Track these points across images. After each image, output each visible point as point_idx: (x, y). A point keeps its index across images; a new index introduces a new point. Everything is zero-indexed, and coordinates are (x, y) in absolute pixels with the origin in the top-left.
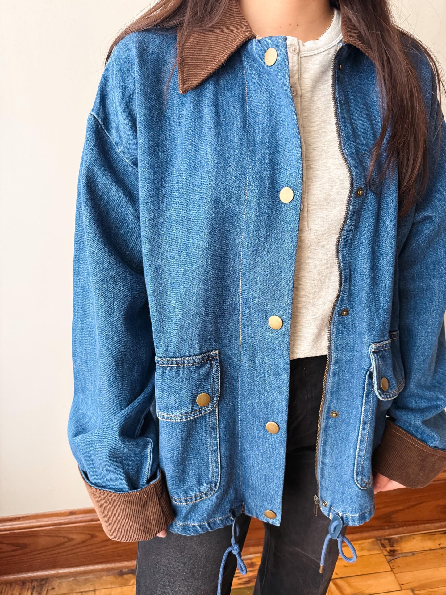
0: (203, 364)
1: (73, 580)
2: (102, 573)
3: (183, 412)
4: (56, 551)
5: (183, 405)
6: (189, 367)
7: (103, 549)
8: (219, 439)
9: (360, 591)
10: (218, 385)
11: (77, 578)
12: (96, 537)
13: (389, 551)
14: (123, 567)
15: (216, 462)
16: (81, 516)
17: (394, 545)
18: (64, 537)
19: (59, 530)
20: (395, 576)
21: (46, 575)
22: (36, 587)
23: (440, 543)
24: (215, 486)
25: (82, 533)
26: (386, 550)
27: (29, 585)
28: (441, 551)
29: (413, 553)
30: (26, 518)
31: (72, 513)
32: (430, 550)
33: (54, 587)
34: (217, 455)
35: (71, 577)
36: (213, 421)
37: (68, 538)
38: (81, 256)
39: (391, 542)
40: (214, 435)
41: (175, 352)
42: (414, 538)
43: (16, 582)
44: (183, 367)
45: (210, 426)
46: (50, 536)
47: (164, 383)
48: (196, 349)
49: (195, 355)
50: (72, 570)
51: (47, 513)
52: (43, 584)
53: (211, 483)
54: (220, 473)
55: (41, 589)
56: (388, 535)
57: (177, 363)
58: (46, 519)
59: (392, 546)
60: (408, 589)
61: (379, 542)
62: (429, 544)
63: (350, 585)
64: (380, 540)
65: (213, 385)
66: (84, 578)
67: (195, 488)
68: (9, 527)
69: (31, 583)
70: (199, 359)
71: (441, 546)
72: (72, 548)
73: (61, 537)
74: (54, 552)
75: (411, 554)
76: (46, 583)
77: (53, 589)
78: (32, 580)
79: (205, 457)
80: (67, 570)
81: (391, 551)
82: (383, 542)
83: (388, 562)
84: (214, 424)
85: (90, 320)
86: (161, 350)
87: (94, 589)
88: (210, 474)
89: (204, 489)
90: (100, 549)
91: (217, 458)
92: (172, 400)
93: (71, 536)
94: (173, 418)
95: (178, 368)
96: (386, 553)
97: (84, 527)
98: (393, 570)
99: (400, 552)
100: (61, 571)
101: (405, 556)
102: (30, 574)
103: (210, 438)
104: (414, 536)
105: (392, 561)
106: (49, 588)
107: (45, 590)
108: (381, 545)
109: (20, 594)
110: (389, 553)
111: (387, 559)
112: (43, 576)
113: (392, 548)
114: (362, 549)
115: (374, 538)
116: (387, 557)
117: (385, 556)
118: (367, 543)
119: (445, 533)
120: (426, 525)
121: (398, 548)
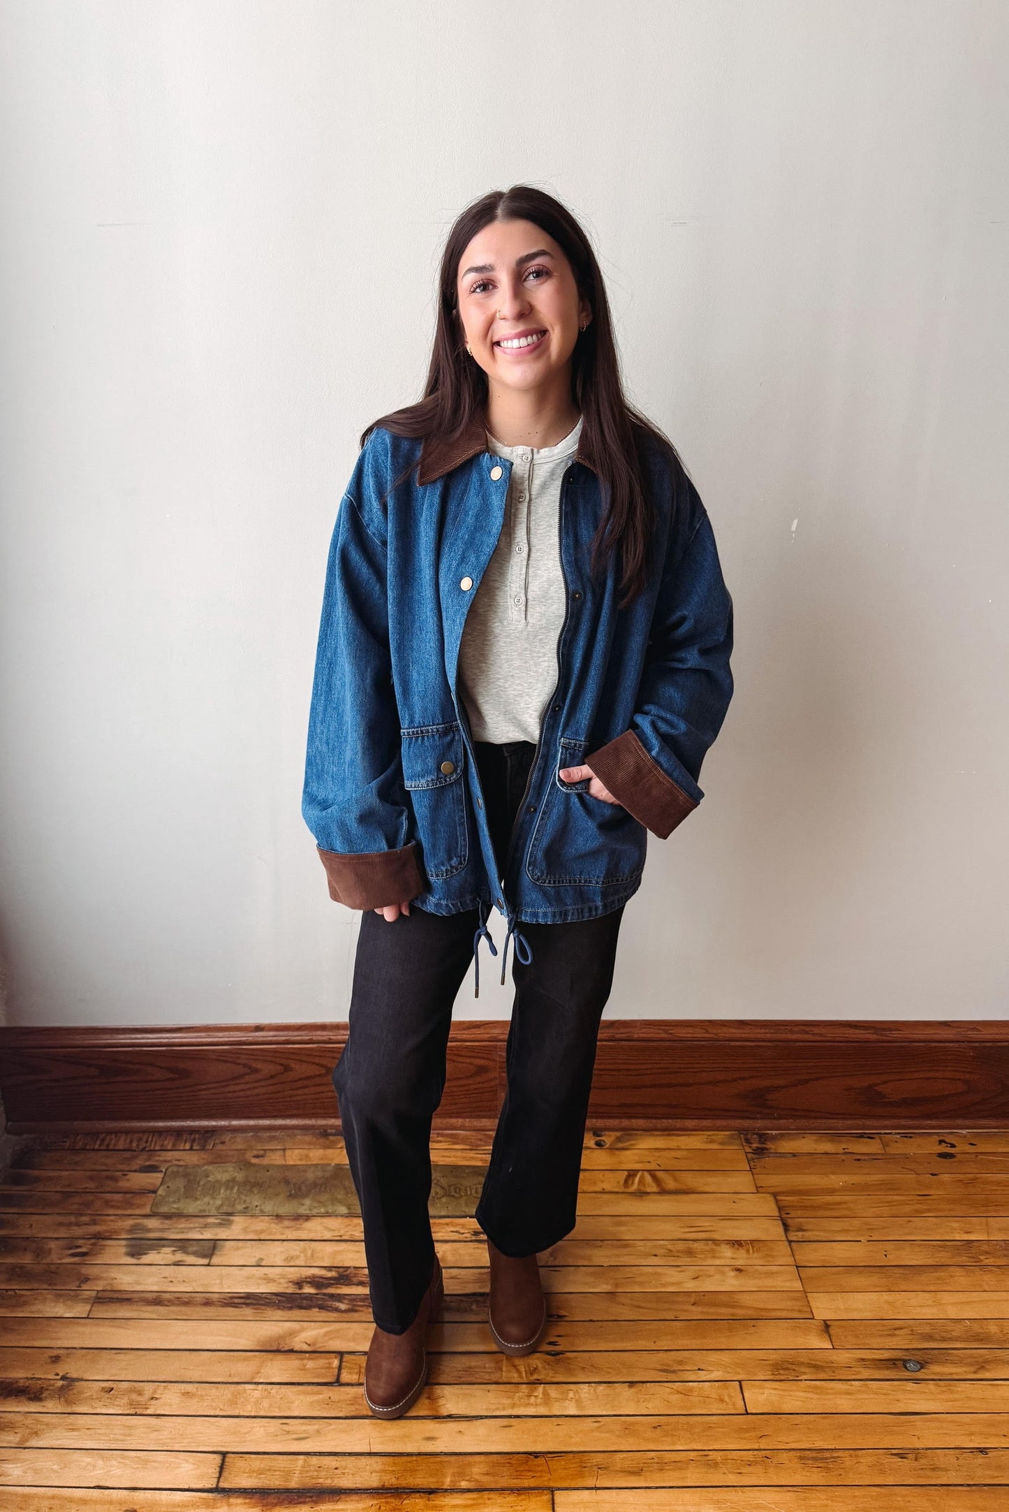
0: (444, 733)
1: (252, 1136)
2: (296, 1132)
3: (429, 779)
4: (231, 1088)
5: (428, 772)
6: (433, 736)
7: (299, 1092)
8: (466, 812)
9: (690, 1188)
10: (461, 755)
11: (259, 1134)
12: (291, 1069)
13: (756, 1148)
14: (327, 1126)
15: (464, 835)
16: (271, 1033)
17: (767, 1142)
18: (244, 1065)
19: (238, 1052)
20: (754, 1176)
21: (215, 1127)
22: (197, 1139)
23: (845, 1148)
24: (465, 860)
25: (270, 1062)
26: (751, 1147)
27: (188, 1135)
28: (843, 1157)
29: (794, 1155)
30: (191, 1030)
31: (258, 1028)
32: (826, 1153)
33: (224, 1141)
34: (465, 828)
35: (249, 1132)
36: (460, 793)
37: (250, 1068)
38: (329, 632)
39: (763, 1138)
40: (461, 807)
41: (420, 723)
42: (804, 1138)
43: (168, 1131)
44: (428, 736)
45: (456, 797)
46: (223, 1061)
47: (411, 754)
48: (439, 719)
49: (438, 724)
50: (252, 1122)
52: (208, 1136)
53: (460, 857)
54: (468, 847)
55: (205, 1142)
56: (760, 1129)
57: (422, 731)
58: (221, 1034)
59: (763, 1143)
60: (768, 1193)
61: (743, 1135)
62: (827, 1147)
63: (675, 1179)
64: (746, 1134)
65: (456, 754)
66: (268, 1134)
67: (446, 862)
68: (166, 1041)
69: (191, 1134)
70: (442, 728)
71: (846, 1150)
72: (255, 1085)
73: (239, 1064)
74: (227, 1089)
75: (791, 1155)
76: (211, 1136)
77: (223, 1143)
78: (192, 1131)
79: (453, 829)
80: (243, 1122)
81: (758, 1148)
82: (749, 1137)
83: (749, 1161)
84: (461, 796)
85: (336, 696)
86: (407, 722)
87: (283, 1148)
88: (459, 848)
89: (455, 863)
90: (295, 1092)
92: (418, 768)
93: (255, 1064)
94: (420, 786)
95: (423, 737)
96: (748, 1150)
97: (275, 1051)
98: (754, 1170)
99: (773, 1151)
100: (235, 1123)
101: (779, 1157)
102: (189, 1123)
103: (458, 811)
104: (806, 1135)
105: (755, 1160)
106: (216, 1142)
107: (210, 1143)
108: (743, 1140)
109: (174, 1146)
110: (753, 1150)
111: (747, 1158)
112: (208, 1127)
113: (760, 1146)
114: (712, 1142)
115: (735, 1130)
116: (748, 1154)
117: (746, 1153)
118: (722, 1135)
119: (861, 1136)
120: (830, 1121)
121: (773, 1147)
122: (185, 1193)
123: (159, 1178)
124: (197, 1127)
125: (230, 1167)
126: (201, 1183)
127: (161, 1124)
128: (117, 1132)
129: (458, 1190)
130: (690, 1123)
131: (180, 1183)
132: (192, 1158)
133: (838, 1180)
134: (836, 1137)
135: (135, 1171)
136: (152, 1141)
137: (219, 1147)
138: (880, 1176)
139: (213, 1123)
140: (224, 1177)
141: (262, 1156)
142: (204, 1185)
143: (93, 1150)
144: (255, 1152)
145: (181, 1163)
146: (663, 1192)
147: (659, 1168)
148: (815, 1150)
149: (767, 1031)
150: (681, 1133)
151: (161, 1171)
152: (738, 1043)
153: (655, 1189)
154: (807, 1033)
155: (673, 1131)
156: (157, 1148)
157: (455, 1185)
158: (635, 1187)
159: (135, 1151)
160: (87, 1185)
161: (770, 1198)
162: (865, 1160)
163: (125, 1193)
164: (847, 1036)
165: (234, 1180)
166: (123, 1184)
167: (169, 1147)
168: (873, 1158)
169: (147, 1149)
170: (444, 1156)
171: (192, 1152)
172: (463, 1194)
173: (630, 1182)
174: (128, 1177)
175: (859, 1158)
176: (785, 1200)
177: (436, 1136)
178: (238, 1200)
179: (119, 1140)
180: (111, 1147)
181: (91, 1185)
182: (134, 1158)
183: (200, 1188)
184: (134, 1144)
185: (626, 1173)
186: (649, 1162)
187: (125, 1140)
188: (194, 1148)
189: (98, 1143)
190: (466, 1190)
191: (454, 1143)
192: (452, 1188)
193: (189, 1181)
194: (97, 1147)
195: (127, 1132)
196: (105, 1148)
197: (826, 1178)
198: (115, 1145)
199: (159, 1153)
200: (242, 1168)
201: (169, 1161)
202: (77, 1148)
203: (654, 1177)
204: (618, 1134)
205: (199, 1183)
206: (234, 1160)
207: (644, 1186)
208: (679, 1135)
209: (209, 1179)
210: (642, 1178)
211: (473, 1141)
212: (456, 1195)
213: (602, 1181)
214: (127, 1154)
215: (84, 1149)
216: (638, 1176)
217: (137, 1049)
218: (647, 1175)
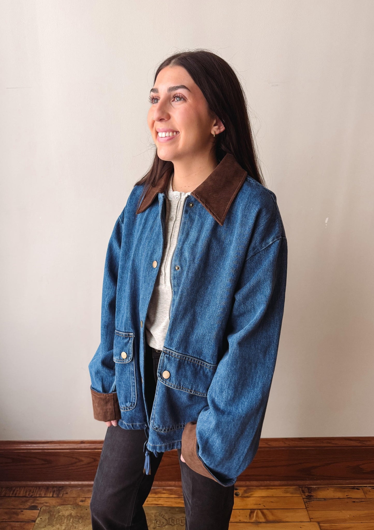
0: (125, 337)
1: (80, 489)
8: (136, 380)
9: (279, 519)
10: (131, 351)
11: (83, 489)
13: (307, 496)
15: (135, 392)
16: (88, 445)
17: (312, 492)
18: (76, 458)
19: (73, 453)
20: (308, 512)
21: (63, 484)
22: (55, 491)
23: (347, 495)
24: (134, 405)
25: (88, 457)
26: (305, 495)
27: (51, 489)
28: (347, 500)
29: (325, 499)
31: (82, 442)
32: (338, 498)
33: (67, 492)
34: (135, 389)
36: (132, 369)
37: (78, 460)
39: (310, 490)
42: (328, 489)
43: (43, 486)
45: (131, 372)
46: (67, 457)
48: (124, 329)
50: (80, 483)
51: (66, 441)
52: (60, 490)
54: (136, 398)
55: (59, 493)
56: (308, 485)
58: (65, 445)
59: (310, 493)
60: (315, 522)
61: (300, 489)
62: (339, 495)
63: (272, 514)
64: (302, 488)
65: (129, 349)
66: (87, 489)
67: (124, 403)
68: (41, 447)
69: (53, 488)
70: (125, 334)
71: (348, 496)
72: (81, 467)
73: (74, 458)
74: (69, 468)
75: (323, 500)
76: (62, 489)
77: (67, 493)
78: (53, 486)
79: (129, 388)
80: (76, 483)
81: (308, 496)
82: (303, 489)
83: (305, 503)
84: (133, 371)
88: (132, 398)
89: (128, 405)
91: (135, 390)
93: (81, 458)
96: (304, 497)
97: (89, 453)
98: (307, 508)
99: (315, 497)
100: (72, 483)
101: (318, 500)
102: (52, 483)
104: (329, 488)
105: (308, 503)
106: (64, 493)
107: (61, 493)
108: (301, 491)
109: (45, 494)
110: (306, 497)
111: (304, 501)
112: (60, 484)
113: (309, 494)
114: (287, 492)
115: (297, 486)
116: (304, 499)
117: (303, 498)
118: (291, 489)
119: (353, 488)
120: (339, 481)
121: (314, 494)
122: (48, 522)
123: (37, 513)
124: (55, 484)
125: (69, 507)
126: (56, 516)
127: (40, 483)
128: (20, 487)
129: (173, 521)
130: (277, 483)
131: (46, 517)
132: (53, 502)
133: (346, 514)
134: (342, 489)
135: (26, 509)
136: (35, 492)
137: (65, 496)
138: (366, 511)
139: (63, 483)
140: (67, 513)
141: (84, 501)
142: (57, 518)
143: (9, 497)
144: (81, 499)
145: (48, 504)
146: (268, 522)
147: (265, 508)
148: (334, 496)
149: (312, 442)
150: (273, 487)
151: (39, 509)
152: (299, 448)
153: (263, 520)
154: (329, 443)
155: (269, 486)
156: (37, 496)
157: (171, 518)
158: (254, 519)
159: (27, 497)
160: (4, 518)
161: (316, 524)
162: (357, 502)
163: (21, 522)
164: (347, 444)
165: (71, 515)
166: (20, 517)
167: (43, 495)
168: (361, 501)
169: (33, 496)
170: (166, 502)
171: (53, 498)
172: (175, 523)
173: (252, 516)
174: (23, 513)
175: (354, 501)
176: (324, 526)
177: (162, 490)
178: (72, 527)
179: (21, 491)
180: (17, 495)
181: (6, 517)
182: (27, 501)
183: (55, 520)
184: (27, 494)
185: (250, 511)
186: (260, 504)
187: (24, 491)
188: (54, 496)
189: (12, 492)
190: (177, 521)
191: (171, 494)
192: (170, 519)
193: (51, 515)
194: (11, 495)
195: (24, 487)
196: (14, 496)
197: (341, 513)
198: (19, 494)
199: (38, 498)
200: (75, 508)
201: (42, 503)
202: (2, 496)
203: (263, 513)
204: (245, 488)
205: (55, 517)
206: (71, 503)
207: (258, 518)
208: (272, 489)
209: (60, 514)
210: (257, 513)
211: (179, 493)
212: (172, 524)
213: (239, 516)
214: (24, 499)
215: (5, 496)
216: (255, 513)
217: (29, 451)
218: (259, 512)
